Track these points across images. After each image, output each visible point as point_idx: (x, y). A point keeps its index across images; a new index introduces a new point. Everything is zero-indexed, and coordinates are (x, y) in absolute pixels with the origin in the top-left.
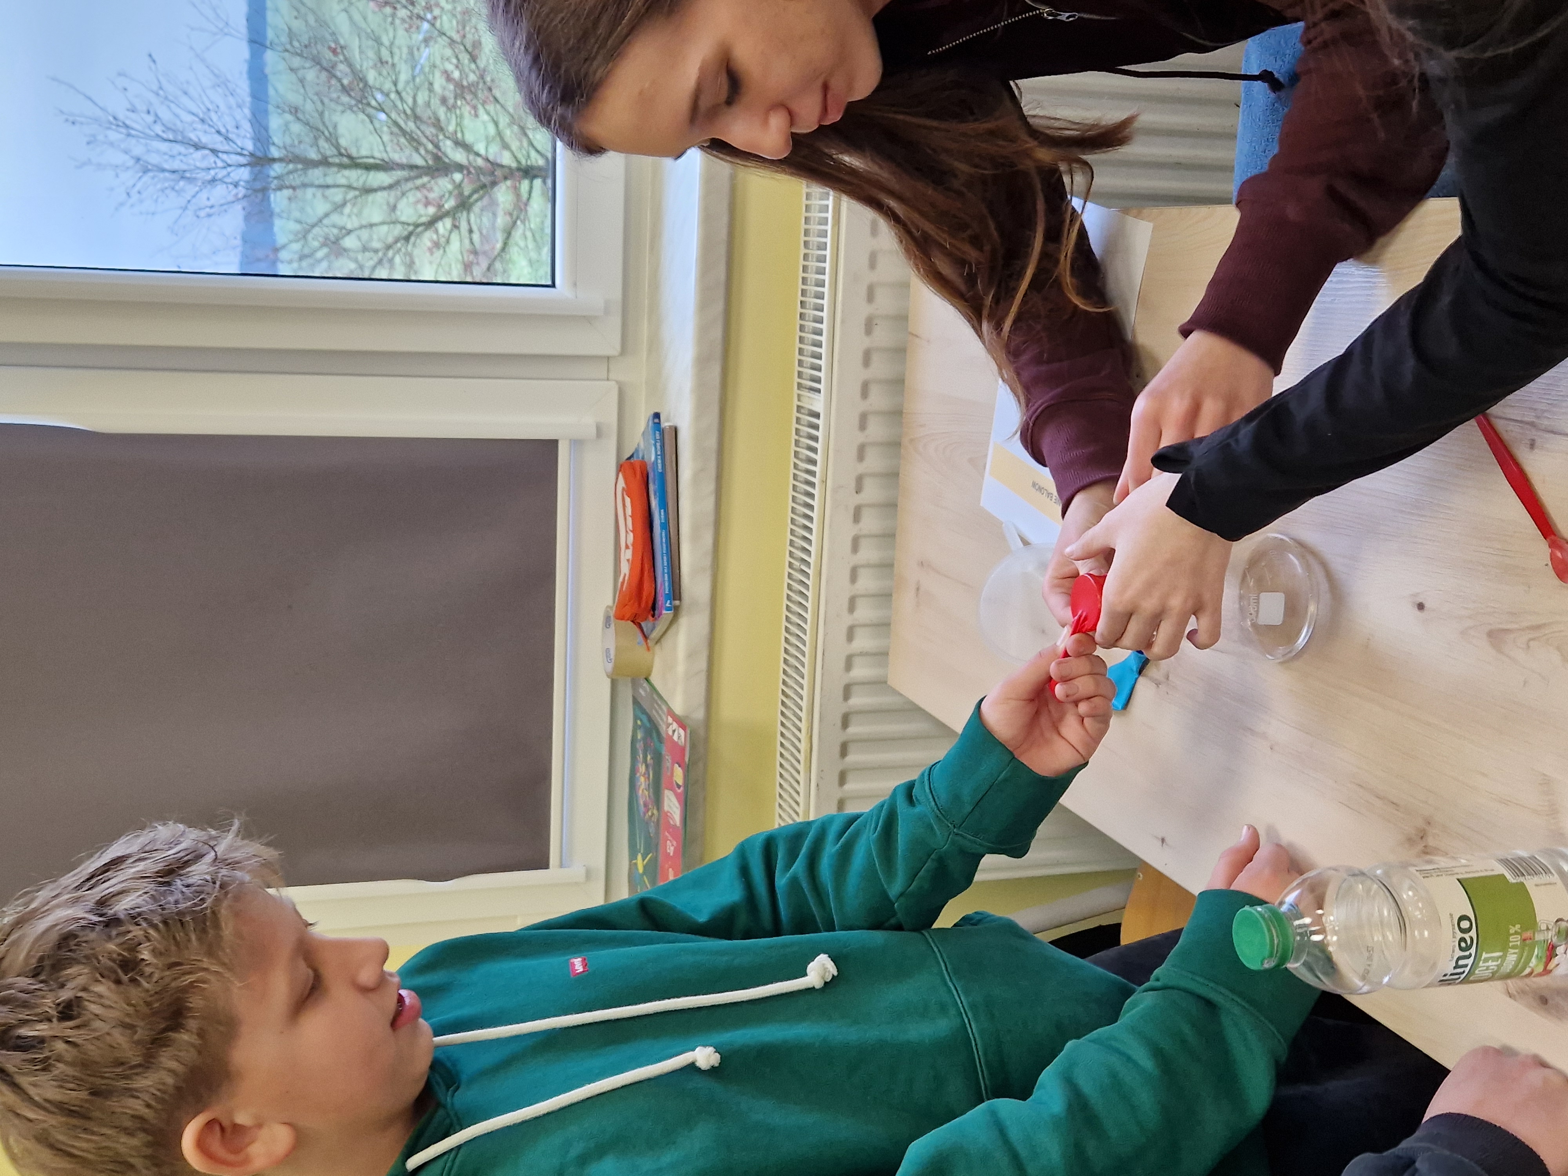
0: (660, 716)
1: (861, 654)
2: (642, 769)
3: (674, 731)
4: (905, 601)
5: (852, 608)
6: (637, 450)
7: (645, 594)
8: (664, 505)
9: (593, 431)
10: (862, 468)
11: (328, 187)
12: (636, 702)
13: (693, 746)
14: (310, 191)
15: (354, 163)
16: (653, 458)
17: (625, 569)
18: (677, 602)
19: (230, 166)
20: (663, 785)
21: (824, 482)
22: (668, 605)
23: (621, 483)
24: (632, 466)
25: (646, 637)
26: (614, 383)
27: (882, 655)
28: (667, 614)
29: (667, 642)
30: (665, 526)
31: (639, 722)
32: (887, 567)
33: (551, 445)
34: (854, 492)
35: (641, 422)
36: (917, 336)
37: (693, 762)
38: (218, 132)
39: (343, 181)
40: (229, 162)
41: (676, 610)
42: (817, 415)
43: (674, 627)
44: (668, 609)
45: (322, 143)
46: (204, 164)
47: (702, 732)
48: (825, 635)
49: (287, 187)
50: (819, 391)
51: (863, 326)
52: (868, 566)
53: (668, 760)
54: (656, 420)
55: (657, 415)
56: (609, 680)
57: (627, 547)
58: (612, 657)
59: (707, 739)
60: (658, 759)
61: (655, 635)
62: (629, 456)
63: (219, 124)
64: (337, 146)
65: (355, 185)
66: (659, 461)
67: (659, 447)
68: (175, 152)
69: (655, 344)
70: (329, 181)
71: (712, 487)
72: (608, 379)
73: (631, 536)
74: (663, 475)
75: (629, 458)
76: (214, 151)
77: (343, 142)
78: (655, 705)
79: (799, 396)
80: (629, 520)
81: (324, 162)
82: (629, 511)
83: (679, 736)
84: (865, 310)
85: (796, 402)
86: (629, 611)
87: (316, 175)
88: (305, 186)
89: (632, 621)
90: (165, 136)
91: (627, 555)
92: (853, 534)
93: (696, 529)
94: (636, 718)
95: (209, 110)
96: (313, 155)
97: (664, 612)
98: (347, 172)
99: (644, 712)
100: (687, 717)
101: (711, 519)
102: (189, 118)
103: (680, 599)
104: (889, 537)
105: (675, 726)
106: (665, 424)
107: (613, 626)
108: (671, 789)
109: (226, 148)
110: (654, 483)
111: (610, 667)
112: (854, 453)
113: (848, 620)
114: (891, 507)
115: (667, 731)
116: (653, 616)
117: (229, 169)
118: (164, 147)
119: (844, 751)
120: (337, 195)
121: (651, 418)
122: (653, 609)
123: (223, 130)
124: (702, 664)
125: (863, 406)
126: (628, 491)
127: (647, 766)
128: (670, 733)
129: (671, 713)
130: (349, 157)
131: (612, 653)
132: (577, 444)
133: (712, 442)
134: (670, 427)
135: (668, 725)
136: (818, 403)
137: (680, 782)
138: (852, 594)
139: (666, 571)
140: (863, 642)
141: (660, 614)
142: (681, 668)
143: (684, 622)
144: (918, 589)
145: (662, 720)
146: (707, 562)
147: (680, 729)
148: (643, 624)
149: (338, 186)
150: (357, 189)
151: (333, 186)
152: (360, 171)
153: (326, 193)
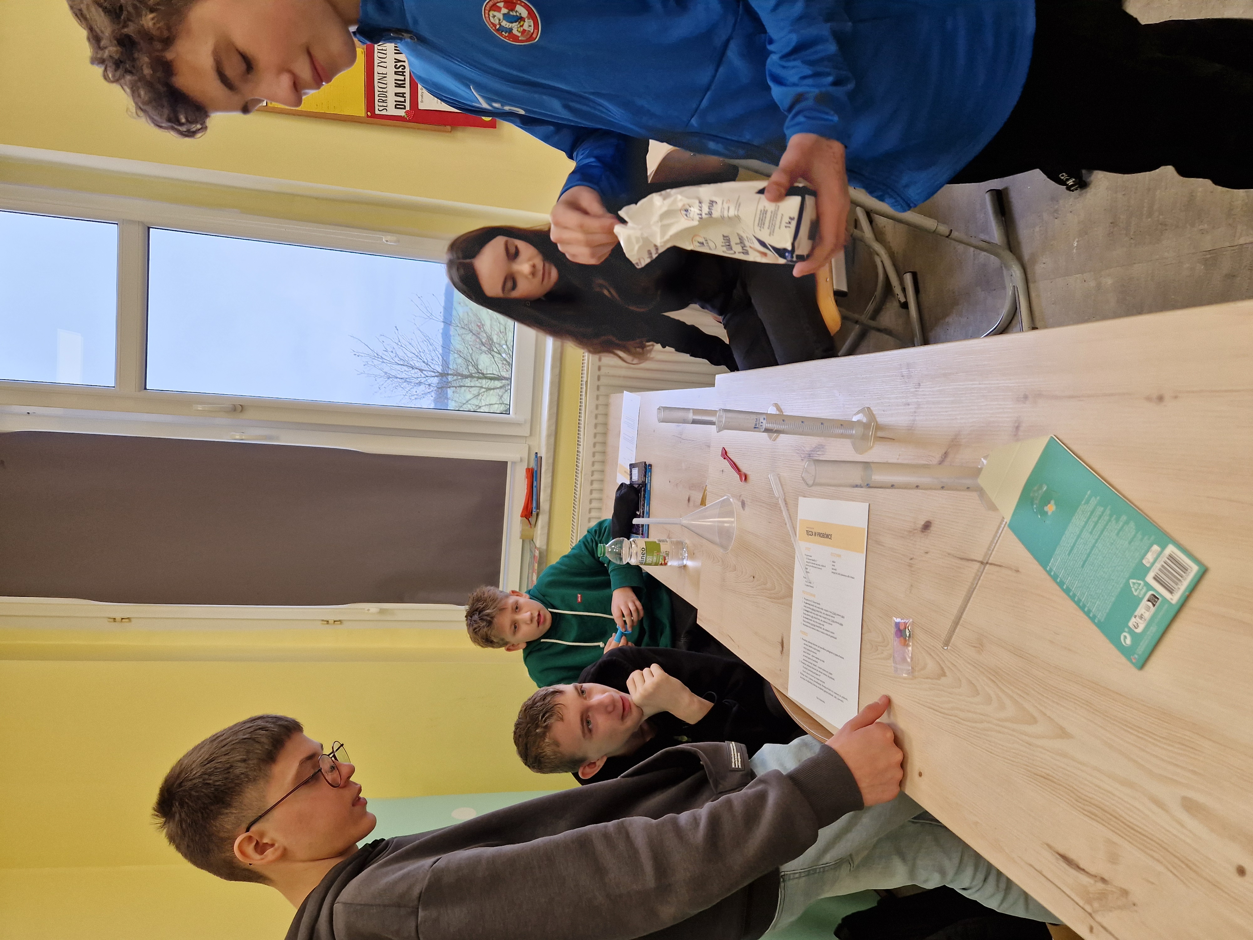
11: (472, 387)
14: (463, 388)
15: (485, 377)
19: (427, 376)
38: (424, 362)
39: (479, 385)
40: (427, 375)
45: (470, 368)
46: (416, 376)
49: (453, 387)
63: (424, 358)
64: (477, 369)
65: (484, 386)
68: (403, 370)
70: (472, 384)
76: (421, 370)
77: (480, 367)
81: (471, 376)
87: (468, 382)
88: (461, 386)
90: (399, 362)
95: (420, 352)
96: (466, 373)
98: (480, 381)
102: (411, 355)
109: (427, 369)
117: (427, 378)
118: (398, 367)
120: (475, 391)
123: (426, 361)
130: (483, 374)
149: (476, 387)
150: (484, 388)
151: (474, 387)
152: (487, 380)
153: (470, 390)
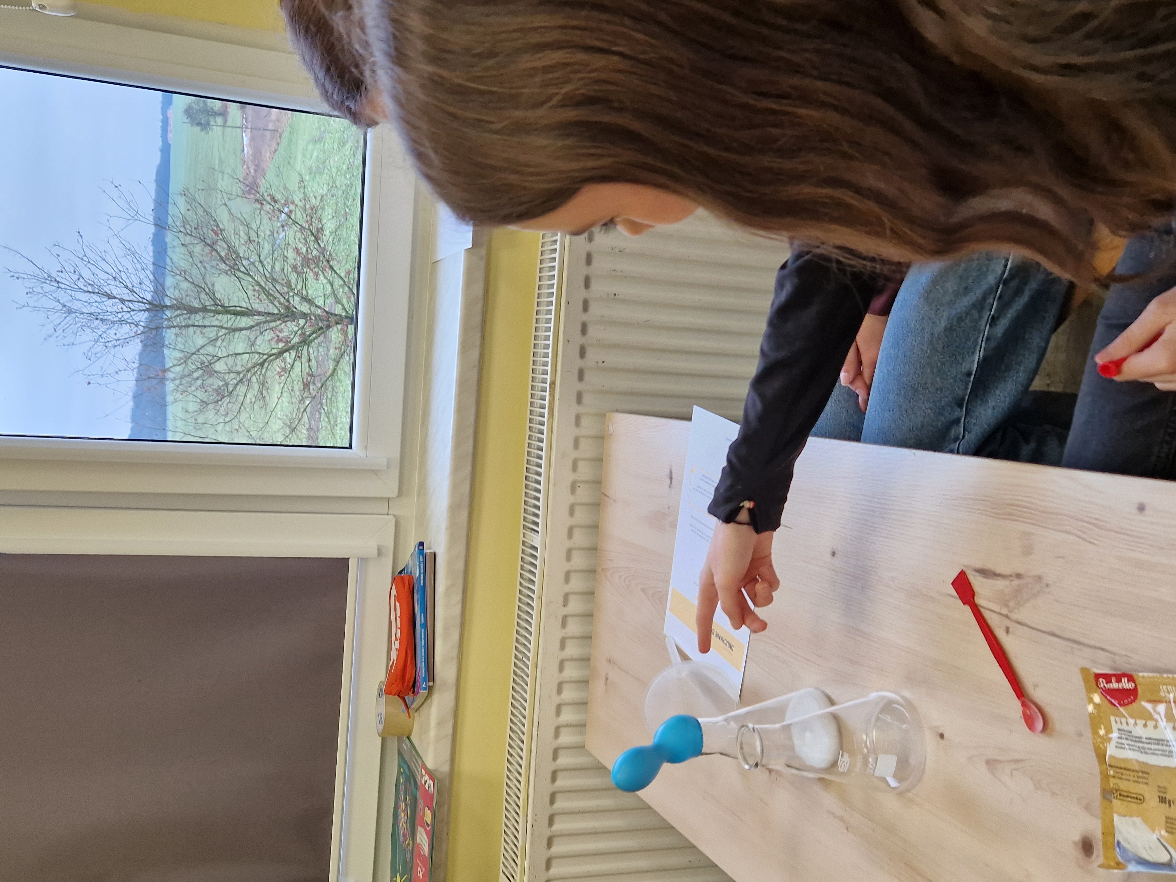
0: (416, 767)
1: (566, 726)
2: (403, 806)
3: (426, 782)
4: (598, 687)
5: (559, 691)
6: (407, 566)
7: (408, 675)
8: (424, 609)
9: (376, 552)
10: (567, 588)
11: (205, 327)
12: (400, 753)
13: (440, 792)
14: (191, 329)
15: (226, 311)
16: (417, 574)
17: (394, 655)
18: (431, 684)
19: (133, 310)
20: (417, 822)
21: (540, 598)
22: (424, 686)
23: (394, 592)
24: (402, 579)
25: (407, 708)
26: (392, 516)
27: (581, 726)
28: (423, 692)
29: (424, 710)
30: (425, 626)
31: (402, 770)
32: (585, 660)
33: (345, 562)
34: (562, 605)
35: (411, 547)
36: (607, 496)
37: (440, 805)
38: (126, 287)
39: (217, 323)
40: (133, 307)
41: (430, 689)
42: (536, 549)
43: (428, 701)
44: (425, 689)
45: (203, 296)
46: (115, 309)
47: (447, 782)
48: (540, 711)
49: (174, 327)
50: (538, 532)
51: (569, 488)
52: (572, 660)
53: (421, 803)
54: (421, 548)
55: (421, 544)
56: (380, 738)
57: (396, 639)
58: (383, 719)
59: (450, 789)
60: (415, 800)
61: (415, 705)
62: (401, 569)
63: (127, 281)
64: (214, 299)
65: (225, 326)
66: (422, 578)
67: (422, 567)
68: (92, 300)
69: (423, 490)
70: (207, 323)
71: (459, 597)
72: (388, 514)
73: (399, 631)
74: (424, 588)
75: (401, 572)
76: (122, 301)
77: (218, 295)
78: (413, 759)
79: (524, 534)
80: (398, 619)
81: (204, 309)
82: (398, 614)
83: (430, 786)
84: (571, 477)
85: (522, 538)
86: (395, 689)
87: (197, 318)
88: (187, 326)
89: (399, 696)
90: (86, 289)
91: (396, 645)
92: (561, 637)
93: (447, 628)
94: (400, 766)
95: (120, 271)
96: (196, 304)
97: (421, 691)
98: (220, 317)
99: (406, 763)
100: (436, 771)
101: (458, 621)
102: (105, 276)
103: (434, 681)
104: (587, 638)
105: (427, 777)
106: (427, 551)
107: (384, 696)
108: (423, 826)
109: (132, 298)
110: (417, 594)
111: (381, 727)
112: (562, 576)
113: (556, 700)
114: (589, 616)
115: (421, 781)
116: (413, 692)
117: (132, 313)
118: (84, 297)
119: (552, 799)
120: (211, 333)
121: (417, 546)
122: (413, 687)
123: (130, 286)
124: (448, 729)
125: (569, 544)
126: (398, 598)
127: (406, 805)
128: (423, 783)
129: (424, 766)
130: (223, 306)
131: (383, 716)
132: (363, 560)
133: (460, 565)
134: (430, 553)
135: (422, 776)
136: (536, 540)
137: (429, 823)
138: (560, 680)
139: (423, 660)
140: (568, 716)
141: (418, 693)
142: (432, 733)
143: (436, 697)
144: (607, 679)
145: (418, 771)
146: (454, 653)
147: (430, 780)
148: (406, 697)
149: (213, 326)
150: (226, 328)
151: (209, 326)
152: (229, 316)
153: (204, 331)
